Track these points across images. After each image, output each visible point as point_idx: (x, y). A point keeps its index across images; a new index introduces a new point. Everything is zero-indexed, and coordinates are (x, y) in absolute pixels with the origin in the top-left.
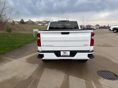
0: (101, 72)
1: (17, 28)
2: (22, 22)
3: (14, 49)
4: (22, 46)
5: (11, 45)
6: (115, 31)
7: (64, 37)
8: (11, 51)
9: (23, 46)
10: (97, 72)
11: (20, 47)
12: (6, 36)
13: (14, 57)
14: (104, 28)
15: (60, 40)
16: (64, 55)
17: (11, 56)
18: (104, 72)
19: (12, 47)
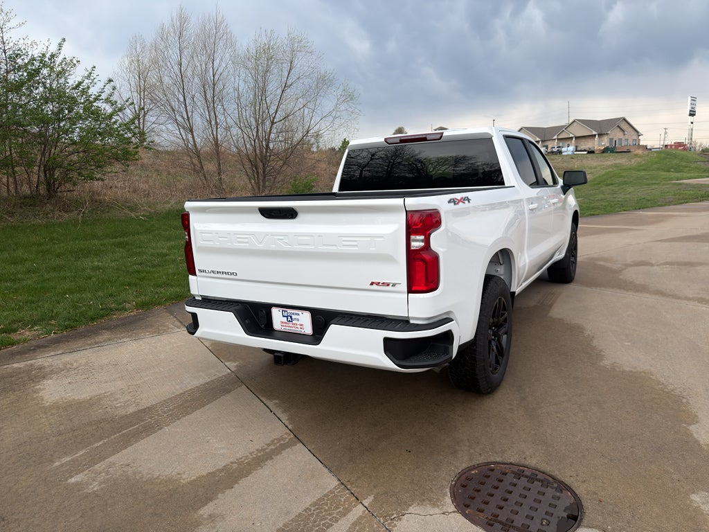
7: (273, 235)
15: (260, 246)
16: (287, 329)
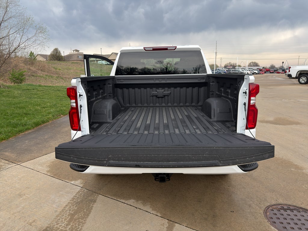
0: (275, 211)
1: (40, 73)
2: (56, 56)
3: (21, 131)
4: (43, 122)
5: (15, 121)
6: (303, 79)
8: (10, 137)
9: (48, 121)
10: (265, 212)
11: (37, 124)
12: (4, 94)
13: (13, 156)
14: (272, 70)
17: (7, 154)
18: (285, 210)
19: (16, 126)
